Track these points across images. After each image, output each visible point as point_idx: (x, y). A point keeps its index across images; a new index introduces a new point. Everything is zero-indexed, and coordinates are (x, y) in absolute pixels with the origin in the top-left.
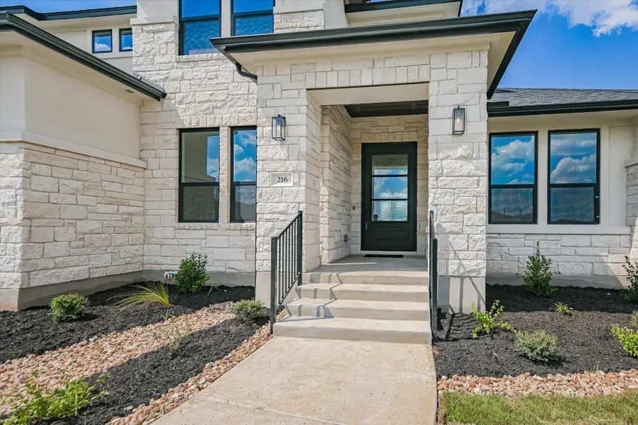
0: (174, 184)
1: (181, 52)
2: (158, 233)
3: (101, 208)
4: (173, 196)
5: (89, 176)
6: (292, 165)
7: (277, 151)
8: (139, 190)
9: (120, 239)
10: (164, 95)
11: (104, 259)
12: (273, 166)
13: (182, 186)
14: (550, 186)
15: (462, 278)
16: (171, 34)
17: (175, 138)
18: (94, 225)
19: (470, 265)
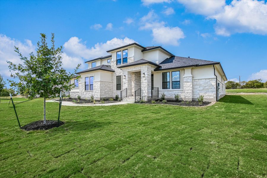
0: (116, 84)
1: (117, 65)
2: (114, 92)
3: (107, 88)
4: (116, 86)
5: (106, 84)
6: (126, 82)
7: (125, 80)
8: (112, 86)
9: (110, 92)
10: (115, 71)
11: (108, 95)
12: (124, 82)
13: (117, 85)
14: (172, 82)
15: (145, 96)
16: (115, 62)
17: (116, 78)
18: (106, 91)
19: (145, 95)
